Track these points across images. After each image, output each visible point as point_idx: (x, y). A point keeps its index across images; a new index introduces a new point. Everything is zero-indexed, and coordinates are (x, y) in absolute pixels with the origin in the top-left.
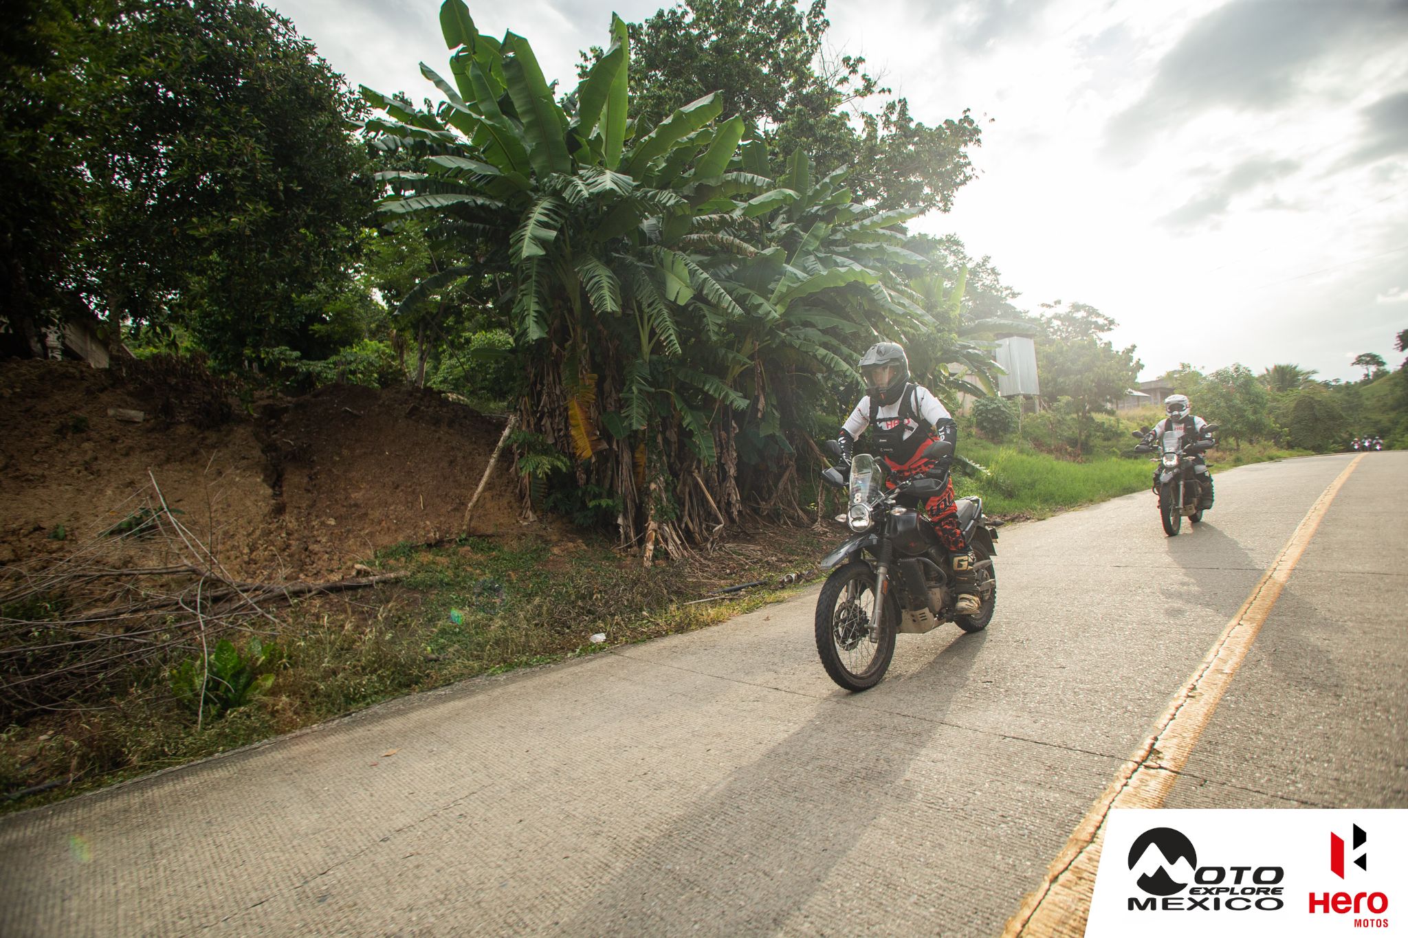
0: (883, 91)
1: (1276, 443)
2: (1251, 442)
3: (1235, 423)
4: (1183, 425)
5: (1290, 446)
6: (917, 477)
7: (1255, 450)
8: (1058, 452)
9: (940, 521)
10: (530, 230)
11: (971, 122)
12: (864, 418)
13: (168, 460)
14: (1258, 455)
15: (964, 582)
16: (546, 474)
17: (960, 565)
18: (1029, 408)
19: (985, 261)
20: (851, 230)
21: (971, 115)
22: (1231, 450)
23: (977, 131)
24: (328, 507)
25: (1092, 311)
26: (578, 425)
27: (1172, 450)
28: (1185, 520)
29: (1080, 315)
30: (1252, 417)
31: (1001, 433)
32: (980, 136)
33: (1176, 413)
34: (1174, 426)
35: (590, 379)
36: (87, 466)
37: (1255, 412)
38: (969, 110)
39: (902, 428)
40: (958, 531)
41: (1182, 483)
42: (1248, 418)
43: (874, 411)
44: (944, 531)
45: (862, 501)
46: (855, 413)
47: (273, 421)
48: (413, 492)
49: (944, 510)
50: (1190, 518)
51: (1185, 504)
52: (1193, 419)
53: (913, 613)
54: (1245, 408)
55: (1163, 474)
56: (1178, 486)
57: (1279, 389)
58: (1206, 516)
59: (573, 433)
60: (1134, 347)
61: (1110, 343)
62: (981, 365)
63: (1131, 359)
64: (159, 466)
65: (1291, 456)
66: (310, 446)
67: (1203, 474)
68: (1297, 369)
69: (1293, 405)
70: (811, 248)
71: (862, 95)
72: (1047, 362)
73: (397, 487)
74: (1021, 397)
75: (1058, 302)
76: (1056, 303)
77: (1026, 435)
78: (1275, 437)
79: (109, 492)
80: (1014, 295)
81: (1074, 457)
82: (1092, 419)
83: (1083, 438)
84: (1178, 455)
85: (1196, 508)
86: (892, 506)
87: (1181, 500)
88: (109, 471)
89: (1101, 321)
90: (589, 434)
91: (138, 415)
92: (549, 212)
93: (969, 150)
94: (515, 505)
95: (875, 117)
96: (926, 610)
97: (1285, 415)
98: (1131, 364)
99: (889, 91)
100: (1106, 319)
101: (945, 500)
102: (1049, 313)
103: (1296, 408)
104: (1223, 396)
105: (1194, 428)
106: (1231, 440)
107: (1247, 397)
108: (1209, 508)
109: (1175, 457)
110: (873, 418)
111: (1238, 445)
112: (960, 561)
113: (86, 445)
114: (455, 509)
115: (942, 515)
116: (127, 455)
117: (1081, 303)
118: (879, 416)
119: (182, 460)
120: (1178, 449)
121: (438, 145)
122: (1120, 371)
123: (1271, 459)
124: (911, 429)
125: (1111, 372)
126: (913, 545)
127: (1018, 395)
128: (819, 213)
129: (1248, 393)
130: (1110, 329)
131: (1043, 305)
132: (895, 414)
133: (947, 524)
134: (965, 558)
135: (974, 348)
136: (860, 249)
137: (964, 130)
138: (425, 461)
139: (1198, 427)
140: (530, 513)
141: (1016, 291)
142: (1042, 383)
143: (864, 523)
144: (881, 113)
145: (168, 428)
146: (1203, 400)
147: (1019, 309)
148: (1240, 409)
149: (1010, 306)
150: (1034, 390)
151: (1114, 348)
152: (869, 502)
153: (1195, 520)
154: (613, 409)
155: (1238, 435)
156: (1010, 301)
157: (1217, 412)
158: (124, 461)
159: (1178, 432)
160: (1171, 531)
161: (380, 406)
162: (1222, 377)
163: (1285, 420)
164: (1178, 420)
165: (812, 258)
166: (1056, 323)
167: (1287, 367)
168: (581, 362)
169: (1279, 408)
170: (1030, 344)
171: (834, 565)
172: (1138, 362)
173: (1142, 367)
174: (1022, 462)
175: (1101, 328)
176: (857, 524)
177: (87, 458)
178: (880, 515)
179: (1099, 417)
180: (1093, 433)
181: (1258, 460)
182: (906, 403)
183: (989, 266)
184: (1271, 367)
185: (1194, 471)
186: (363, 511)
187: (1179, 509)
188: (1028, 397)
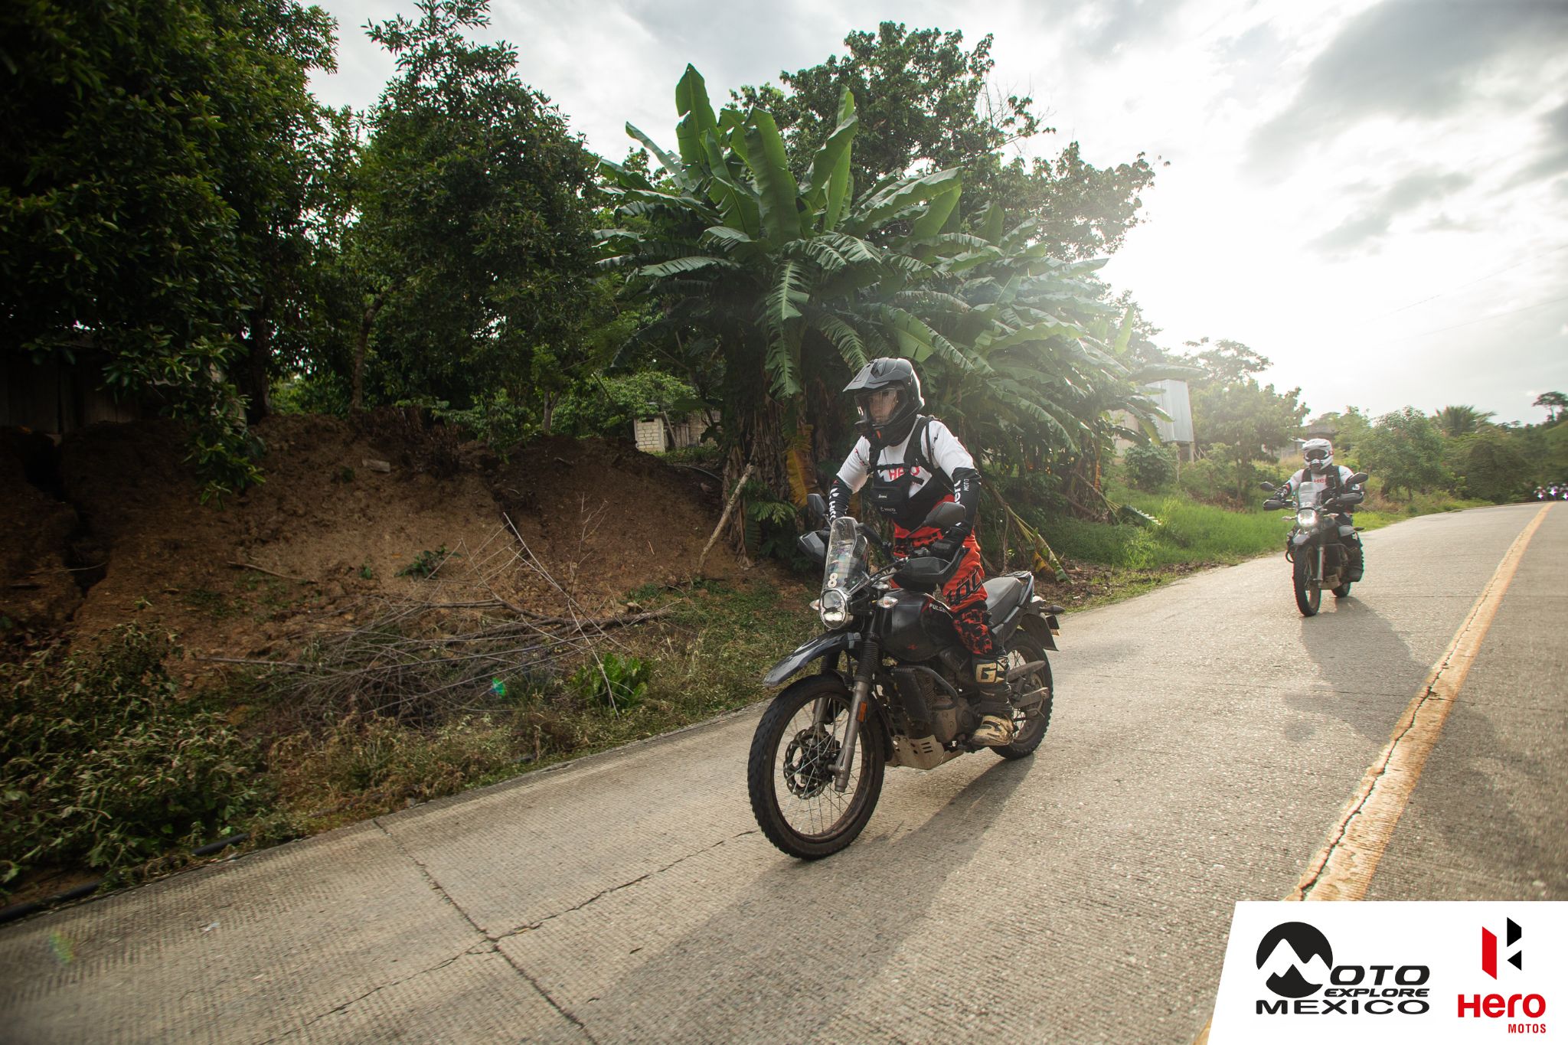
0: (1048, 130)
1: (1452, 493)
2: (1423, 492)
3: (1408, 471)
4: (1325, 477)
5: (1466, 496)
6: (919, 552)
7: (1428, 500)
8: (1220, 501)
9: (960, 612)
10: (785, 293)
11: (1146, 165)
12: (863, 463)
13: (422, 508)
14: (1433, 506)
15: (990, 699)
16: (781, 519)
17: (985, 676)
18: (1185, 457)
19: (1126, 295)
20: (1039, 280)
21: (1145, 159)
22: (1403, 500)
23: (1151, 174)
24: (568, 551)
25: (1243, 350)
26: (796, 474)
27: (1309, 504)
28: (1327, 595)
29: (1227, 354)
30: (1427, 465)
31: (1156, 483)
32: (1153, 180)
33: (1316, 461)
34: (1313, 477)
35: (805, 428)
36: (363, 512)
37: (1430, 459)
38: (1143, 153)
39: (907, 480)
40: (985, 627)
41: (1321, 549)
42: (1422, 466)
43: (874, 454)
44: (964, 626)
45: (838, 585)
46: (852, 456)
47: (490, 471)
48: (642, 538)
49: (966, 597)
50: (1335, 591)
51: (1325, 574)
52: (1337, 469)
53: (915, 742)
54: (1418, 454)
55: (1298, 536)
56: (1316, 553)
57: (1453, 434)
58: (1355, 589)
59: (791, 481)
60: (1299, 390)
61: (1272, 385)
62: (1145, 410)
63: (1295, 403)
64: (417, 513)
65: (1470, 507)
66: (534, 495)
67: (1350, 536)
68: (1473, 411)
69: (1469, 451)
70: (1008, 302)
71: (1026, 135)
72: (1202, 407)
73: (624, 534)
74: (1175, 444)
75: (1205, 340)
76: (1203, 341)
77: (1183, 484)
78: (1449, 485)
79: (387, 537)
80: (1154, 332)
81: (1237, 507)
82: (1254, 468)
83: (1243, 487)
84: (1317, 512)
85: (1340, 580)
86: (884, 592)
87: (1320, 571)
88: (381, 517)
89: (1253, 360)
90: (807, 483)
91: (384, 465)
92: (798, 276)
93: (1144, 194)
94: (730, 551)
95: (1049, 162)
96: (932, 739)
97: (1460, 462)
98: (1295, 409)
99: (1054, 130)
100: (1259, 358)
101: (968, 584)
102: (1194, 352)
103: (1472, 455)
104: (1394, 442)
105: (1339, 481)
106: (1402, 489)
107: (1421, 442)
108: (1357, 580)
109: (1314, 514)
110: (872, 466)
111: (1411, 495)
112: (984, 669)
113: (358, 494)
114: (681, 555)
115: (964, 604)
116: (389, 503)
117: (1231, 341)
118: (881, 462)
119: (433, 508)
120: (1317, 503)
121: (675, 209)
122: (1284, 416)
123: (1448, 509)
124: (920, 481)
125: (1275, 418)
126: (913, 647)
127: (1171, 442)
128: (1012, 265)
129: (1421, 438)
130: (1262, 369)
131: (1189, 343)
132: (900, 460)
133: (969, 616)
134: (992, 665)
135: (1138, 394)
136: (1050, 301)
137: (1138, 173)
138: (640, 510)
139: (1344, 478)
140: (746, 559)
141: (1156, 328)
142: (1198, 430)
143: (837, 617)
144: (1057, 158)
145: (411, 478)
146: (1371, 446)
147: (1160, 346)
148: (1413, 456)
149: (1150, 344)
150: (1188, 437)
151: (1277, 391)
152: (848, 586)
153: (1341, 594)
154: (824, 458)
155: (1408, 484)
156: (1151, 339)
157: (1387, 459)
158: (389, 509)
159: (1318, 485)
160: (1307, 610)
161: (588, 456)
162: (1391, 420)
163: (1459, 468)
164: (1318, 470)
165: (1010, 311)
166: (1202, 362)
167: (1461, 408)
168: (798, 414)
169: (1452, 455)
170: (1184, 387)
171: (782, 681)
172: (1303, 406)
173: (1308, 411)
174: (1190, 512)
175: (1253, 368)
176: (830, 617)
177: (362, 505)
178: (863, 602)
179: (1259, 465)
180: (1255, 482)
181: (1434, 511)
182: (915, 445)
183: (1130, 301)
184: (1442, 409)
185: (1339, 533)
186: (601, 556)
187: (1317, 582)
188: (1181, 444)
